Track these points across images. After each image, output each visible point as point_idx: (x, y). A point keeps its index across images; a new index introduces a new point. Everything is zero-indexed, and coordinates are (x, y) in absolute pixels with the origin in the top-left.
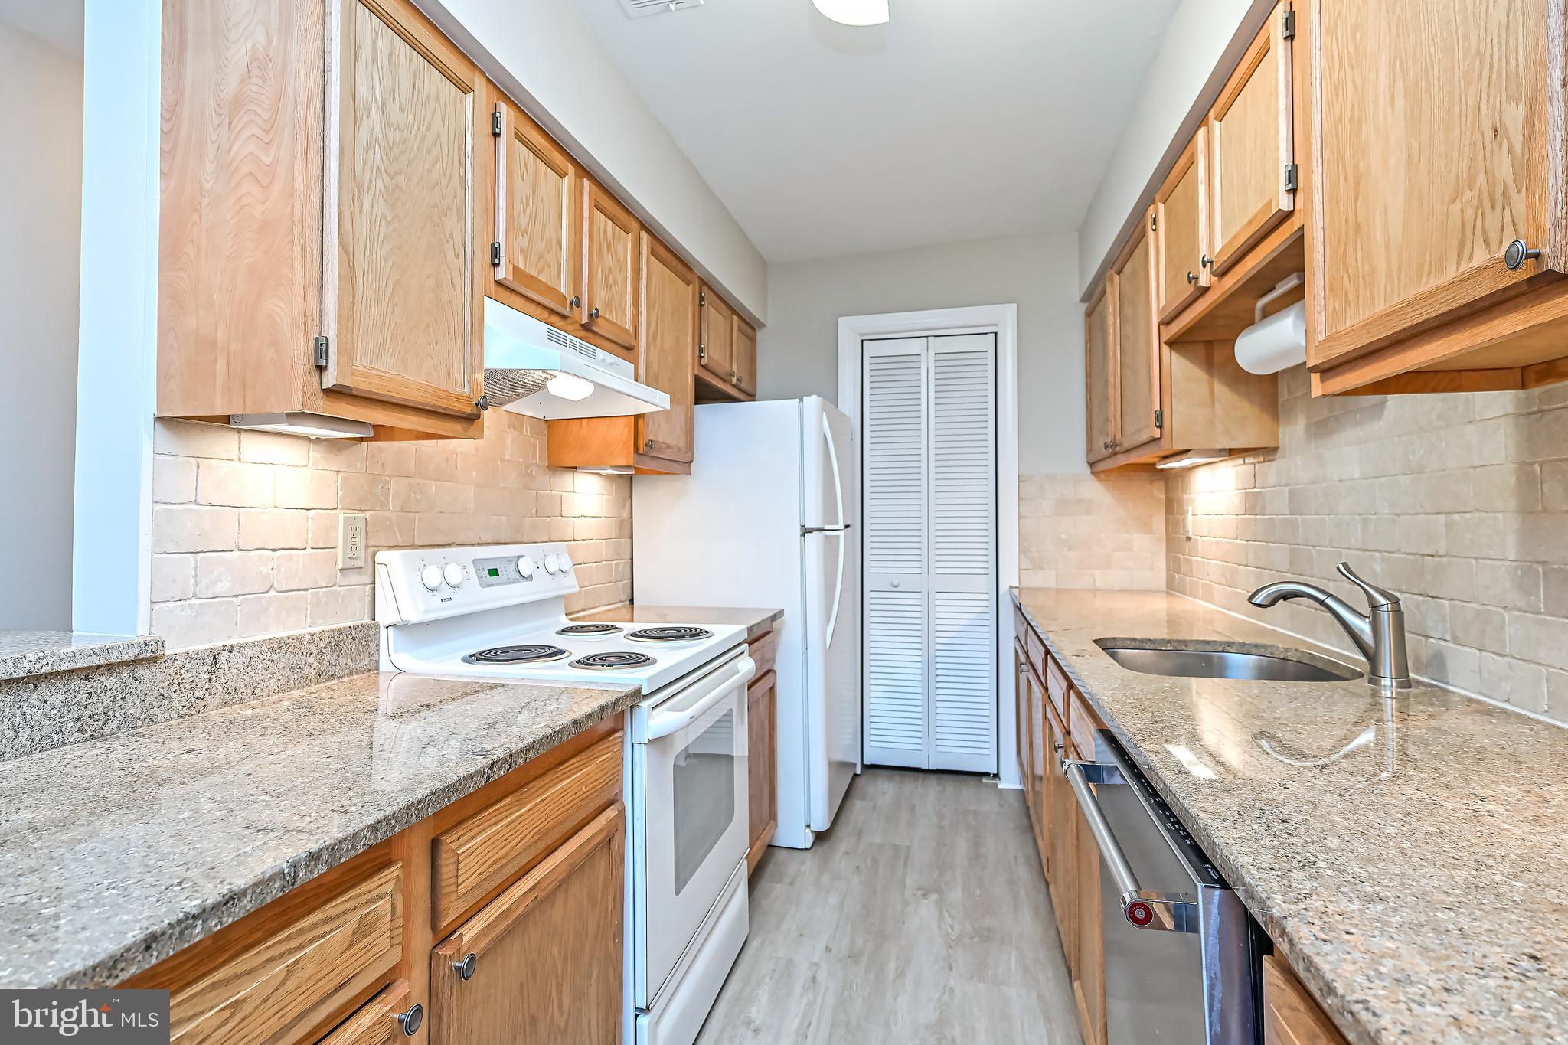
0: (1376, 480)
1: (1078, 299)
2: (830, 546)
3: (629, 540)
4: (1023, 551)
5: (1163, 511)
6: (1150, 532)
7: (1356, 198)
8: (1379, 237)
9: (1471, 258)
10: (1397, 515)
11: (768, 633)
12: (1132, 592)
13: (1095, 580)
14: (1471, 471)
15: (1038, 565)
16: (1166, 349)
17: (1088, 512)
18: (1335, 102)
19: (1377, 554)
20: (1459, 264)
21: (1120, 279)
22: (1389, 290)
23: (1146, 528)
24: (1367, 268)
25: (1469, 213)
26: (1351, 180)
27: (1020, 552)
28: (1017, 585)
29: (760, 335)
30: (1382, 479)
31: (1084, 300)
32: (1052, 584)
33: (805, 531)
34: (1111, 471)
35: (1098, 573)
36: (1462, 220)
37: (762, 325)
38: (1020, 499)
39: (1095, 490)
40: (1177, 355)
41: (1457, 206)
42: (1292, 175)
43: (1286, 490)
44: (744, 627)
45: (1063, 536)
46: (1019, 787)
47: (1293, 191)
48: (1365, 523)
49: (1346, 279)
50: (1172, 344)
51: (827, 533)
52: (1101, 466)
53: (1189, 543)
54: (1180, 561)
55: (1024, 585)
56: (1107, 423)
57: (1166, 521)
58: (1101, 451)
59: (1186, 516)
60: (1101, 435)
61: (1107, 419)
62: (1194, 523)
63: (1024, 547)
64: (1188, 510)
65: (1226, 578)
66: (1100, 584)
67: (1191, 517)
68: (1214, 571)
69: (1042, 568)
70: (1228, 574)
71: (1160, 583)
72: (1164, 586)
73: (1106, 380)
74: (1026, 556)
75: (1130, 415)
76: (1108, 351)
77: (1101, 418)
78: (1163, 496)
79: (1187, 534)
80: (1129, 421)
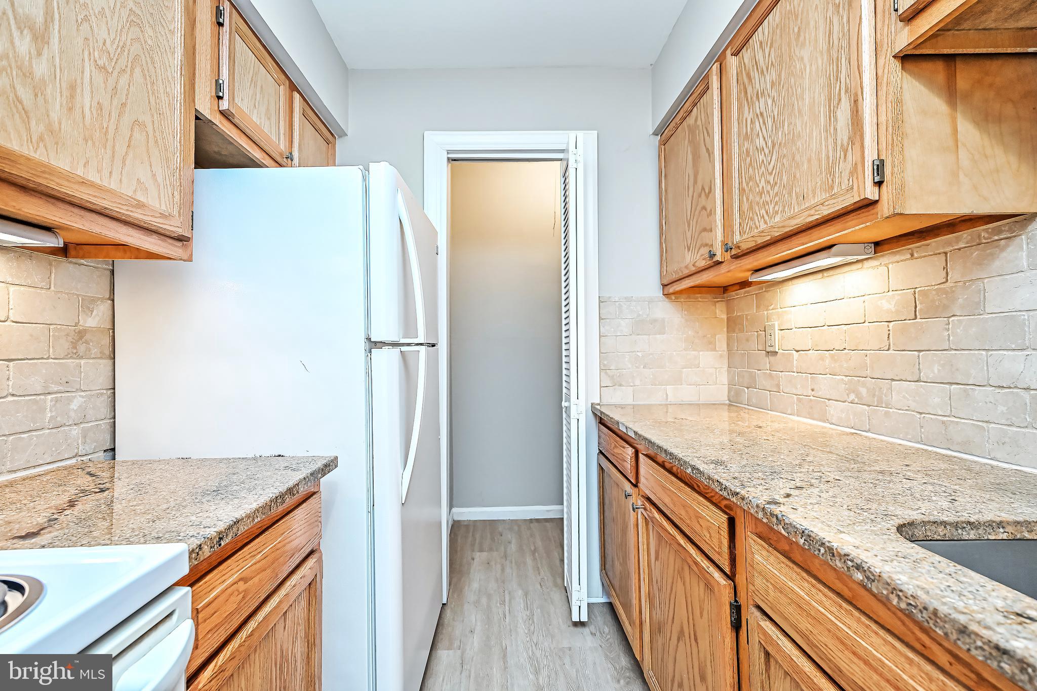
1: (651, 133)
2: (407, 365)
3: (110, 362)
4: (604, 369)
5: (725, 329)
6: (714, 349)
11: (314, 493)
13: (667, 395)
15: (617, 383)
17: (662, 332)
21: (740, 63)
23: (711, 345)
27: (601, 370)
28: (598, 402)
29: (339, 144)
31: (655, 134)
32: (630, 401)
33: (373, 345)
34: (681, 292)
35: (669, 388)
37: (343, 134)
38: (600, 319)
39: (665, 311)
40: (909, 77)
44: (182, 548)
45: (640, 354)
46: (603, 600)
51: (404, 349)
52: (671, 289)
53: (772, 358)
54: (753, 377)
55: (604, 402)
56: (704, 234)
57: (728, 339)
58: (691, 266)
59: (768, 332)
60: (689, 250)
61: (705, 230)
62: (783, 337)
63: (604, 365)
64: (773, 325)
65: (858, 395)
66: (671, 399)
67: (777, 331)
68: (825, 385)
69: (621, 385)
70: (864, 391)
71: (723, 397)
72: (727, 399)
73: (703, 189)
74: (606, 373)
75: (766, 203)
76: (710, 153)
77: (689, 235)
78: (724, 317)
79: (769, 349)
80: (763, 211)
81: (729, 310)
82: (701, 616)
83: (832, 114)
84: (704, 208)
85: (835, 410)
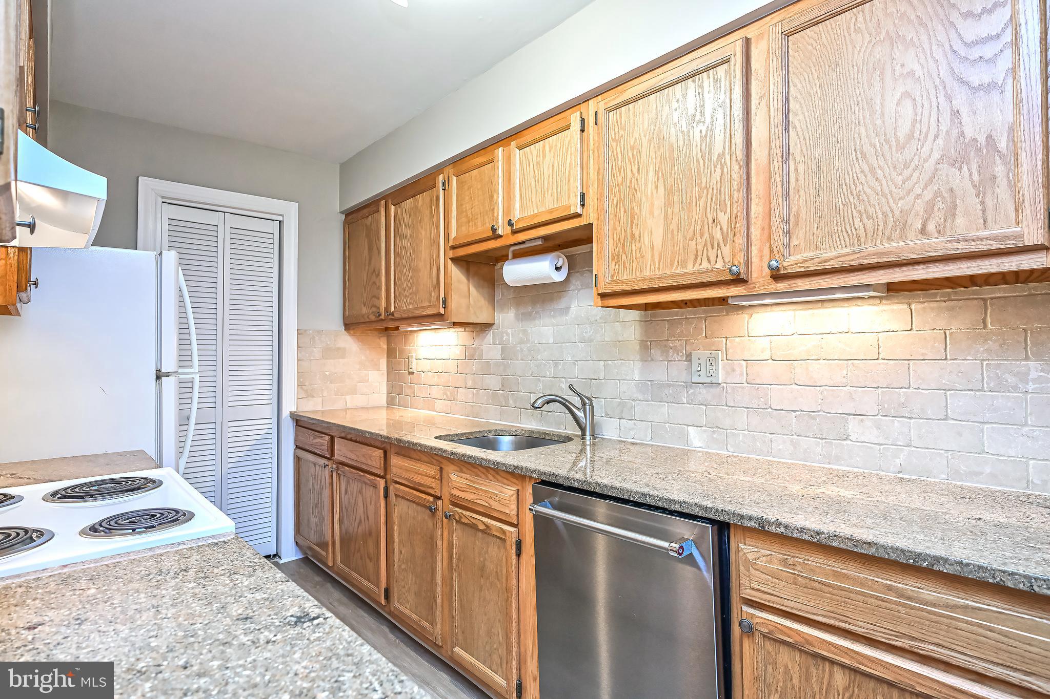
0: (564, 344)
4: (300, 385)
5: (386, 356)
6: (378, 370)
7: (632, 223)
8: (646, 243)
9: (701, 264)
10: (576, 361)
12: (367, 408)
13: (346, 403)
14: (618, 343)
15: (310, 395)
16: (450, 261)
17: (343, 357)
18: (618, 175)
19: (563, 379)
20: (694, 265)
21: (396, 211)
22: (653, 267)
23: (376, 367)
24: (638, 255)
25: (700, 248)
26: (629, 214)
27: (298, 385)
28: (297, 409)
30: (568, 344)
31: (342, 213)
32: (319, 408)
33: (162, 375)
35: (348, 397)
36: (696, 248)
38: (298, 347)
39: (348, 342)
41: (694, 242)
42: (583, 196)
43: (500, 346)
45: (327, 373)
47: (583, 205)
48: (556, 365)
49: (624, 256)
50: (456, 260)
53: (411, 376)
54: (401, 387)
55: (300, 410)
56: (374, 299)
57: (388, 362)
58: (366, 317)
59: (410, 359)
60: (364, 306)
61: (374, 296)
62: (417, 364)
63: (301, 382)
64: (412, 356)
65: (447, 396)
66: (349, 405)
67: (414, 360)
68: (436, 392)
69: (313, 397)
70: (449, 393)
71: (384, 401)
72: (385, 403)
73: (374, 271)
74: (302, 388)
75: (406, 296)
76: (379, 253)
77: (365, 295)
78: (385, 347)
79: (410, 370)
80: (405, 300)
81: (389, 344)
82: (371, 504)
83: (431, 268)
84: (374, 283)
85: (439, 404)
